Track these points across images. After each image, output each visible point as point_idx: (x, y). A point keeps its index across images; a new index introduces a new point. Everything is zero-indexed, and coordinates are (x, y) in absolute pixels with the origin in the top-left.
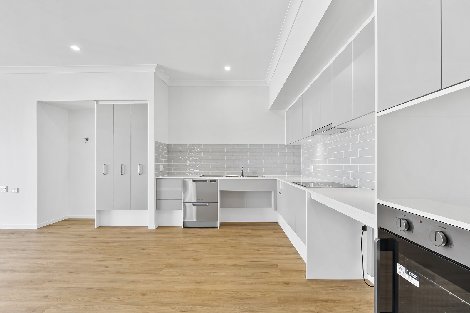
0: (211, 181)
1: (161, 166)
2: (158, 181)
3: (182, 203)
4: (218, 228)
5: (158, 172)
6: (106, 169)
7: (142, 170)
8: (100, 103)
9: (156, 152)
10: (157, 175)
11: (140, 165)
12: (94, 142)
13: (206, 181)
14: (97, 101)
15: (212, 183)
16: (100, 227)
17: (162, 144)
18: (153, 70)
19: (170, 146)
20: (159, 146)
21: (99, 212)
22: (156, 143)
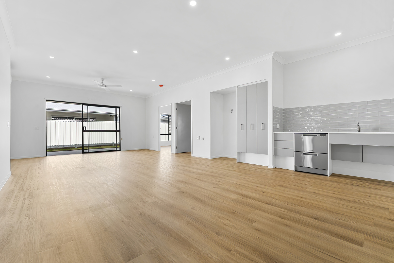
0: (320, 135)
1: (278, 125)
2: (275, 135)
3: (294, 152)
4: (328, 176)
5: (275, 129)
6: (242, 127)
7: (264, 127)
8: (239, 87)
9: (274, 114)
10: (274, 130)
11: (262, 124)
12: (236, 112)
13: (316, 135)
14: (237, 86)
15: (321, 136)
16: (239, 162)
17: (278, 109)
18: (271, 57)
19: (284, 110)
20: (275, 110)
21: (239, 153)
22: (274, 107)
